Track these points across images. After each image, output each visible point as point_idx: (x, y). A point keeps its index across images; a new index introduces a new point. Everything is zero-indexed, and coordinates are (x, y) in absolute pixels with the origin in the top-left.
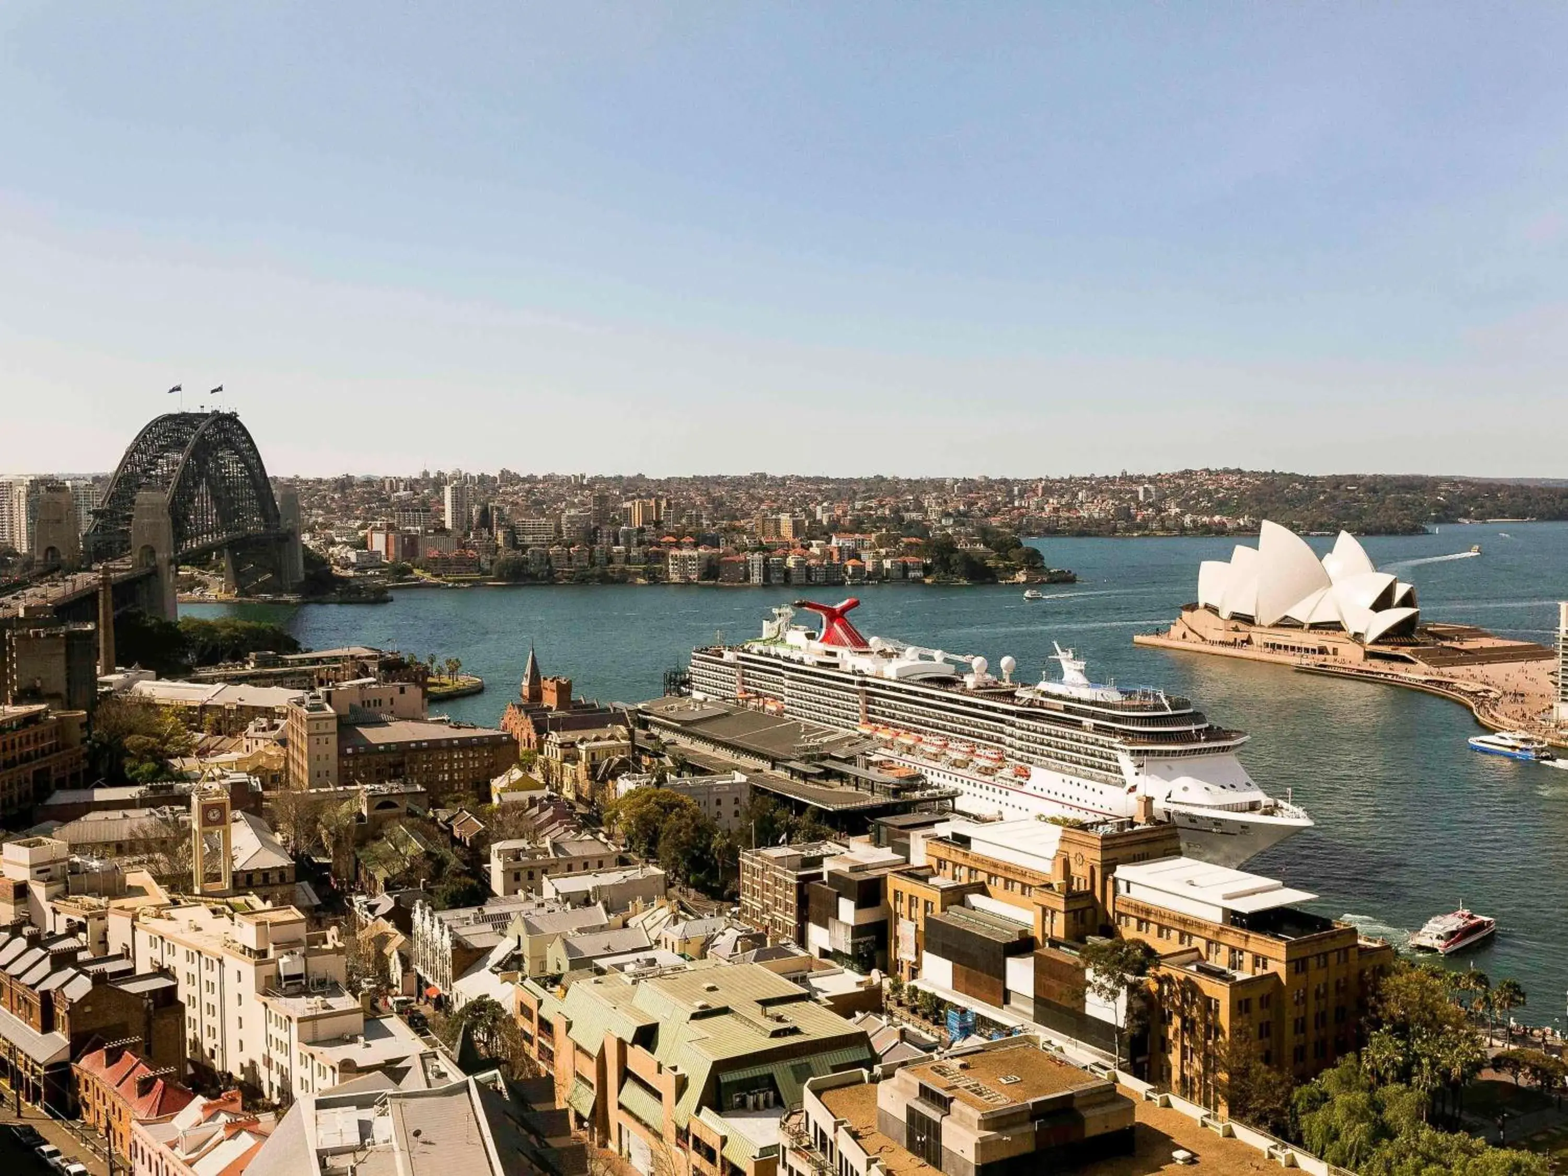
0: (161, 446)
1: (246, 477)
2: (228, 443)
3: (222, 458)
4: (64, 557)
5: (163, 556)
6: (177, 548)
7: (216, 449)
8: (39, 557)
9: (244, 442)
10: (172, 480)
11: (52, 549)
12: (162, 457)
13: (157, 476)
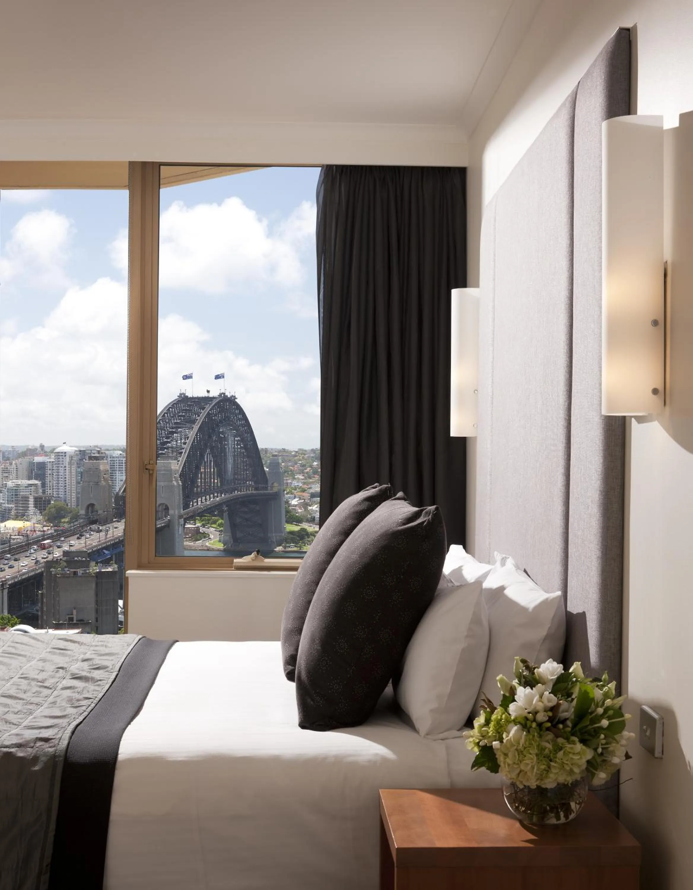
0: (176, 423)
1: (241, 448)
2: (226, 421)
3: (223, 433)
4: (100, 512)
5: (175, 511)
6: (186, 506)
7: (217, 425)
8: (82, 512)
9: (239, 419)
10: (184, 451)
11: (92, 505)
12: (175, 433)
13: (172, 447)
